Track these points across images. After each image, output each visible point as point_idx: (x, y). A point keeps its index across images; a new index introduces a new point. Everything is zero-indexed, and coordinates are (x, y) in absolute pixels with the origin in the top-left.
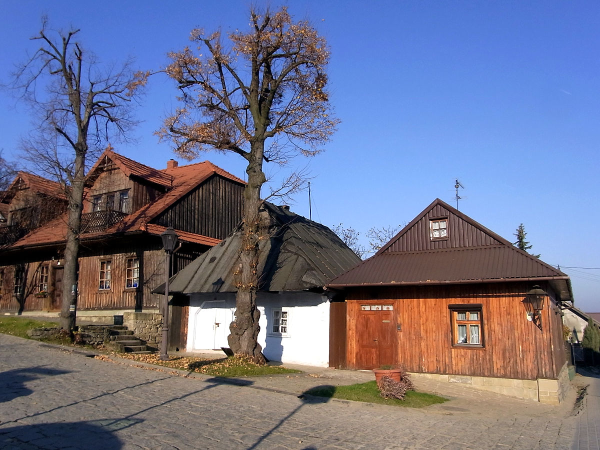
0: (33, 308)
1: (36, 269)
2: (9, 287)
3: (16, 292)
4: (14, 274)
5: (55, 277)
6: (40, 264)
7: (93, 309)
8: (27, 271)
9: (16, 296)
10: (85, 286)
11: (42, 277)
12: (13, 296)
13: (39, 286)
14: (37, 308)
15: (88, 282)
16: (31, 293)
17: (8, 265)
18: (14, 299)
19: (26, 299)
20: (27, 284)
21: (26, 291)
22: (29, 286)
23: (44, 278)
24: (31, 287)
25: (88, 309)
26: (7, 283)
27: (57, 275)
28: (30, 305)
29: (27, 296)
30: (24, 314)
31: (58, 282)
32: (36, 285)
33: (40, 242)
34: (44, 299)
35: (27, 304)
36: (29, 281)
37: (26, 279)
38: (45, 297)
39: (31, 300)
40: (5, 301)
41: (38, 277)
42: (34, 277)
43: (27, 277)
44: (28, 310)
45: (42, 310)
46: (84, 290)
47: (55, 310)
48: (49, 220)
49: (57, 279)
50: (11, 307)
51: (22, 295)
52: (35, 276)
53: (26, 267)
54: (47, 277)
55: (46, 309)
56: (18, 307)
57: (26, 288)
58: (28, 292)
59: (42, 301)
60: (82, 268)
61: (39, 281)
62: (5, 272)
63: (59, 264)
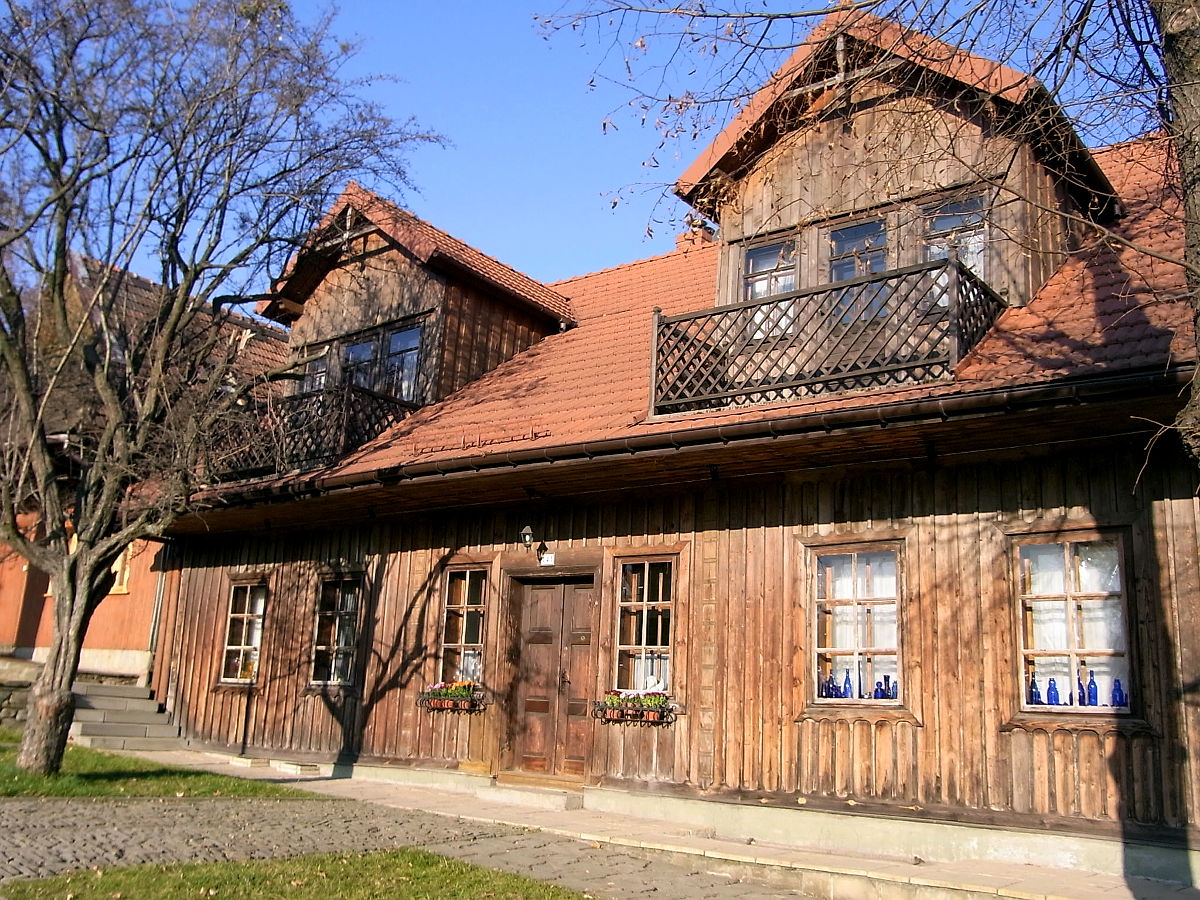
0: (405, 751)
1: (419, 579)
2: (288, 649)
3: (322, 671)
4: (311, 596)
5: (518, 618)
6: (443, 563)
7: (785, 800)
8: (377, 587)
9: (325, 694)
10: (721, 674)
11: (453, 615)
12: (309, 690)
13: (436, 657)
14: (424, 753)
15: (731, 653)
16: (394, 684)
17: (289, 556)
18: (315, 707)
19: (369, 707)
20: (376, 646)
21: (370, 676)
22: (385, 655)
23: (463, 623)
24: (399, 659)
25: (742, 795)
26: (281, 629)
27: (526, 613)
28: (391, 739)
29: (377, 695)
30: (365, 776)
31: (530, 641)
32: (419, 649)
33: (496, 449)
34: (465, 718)
35: (375, 727)
36: (385, 631)
37: (371, 621)
38: (473, 708)
39: (398, 712)
40: (272, 711)
41: (430, 618)
42: (408, 614)
43: (379, 614)
44: (381, 760)
45: (455, 767)
46: (709, 696)
47: (519, 771)
48: (471, 378)
49: (526, 627)
50: (300, 734)
51: (353, 688)
52: (416, 612)
53: (372, 571)
54: (475, 619)
55: (481, 767)
56: (333, 738)
57: (373, 659)
58: (378, 681)
59: (454, 725)
60: (692, 583)
61: (438, 636)
62: (272, 585)
63: (548, 559)
